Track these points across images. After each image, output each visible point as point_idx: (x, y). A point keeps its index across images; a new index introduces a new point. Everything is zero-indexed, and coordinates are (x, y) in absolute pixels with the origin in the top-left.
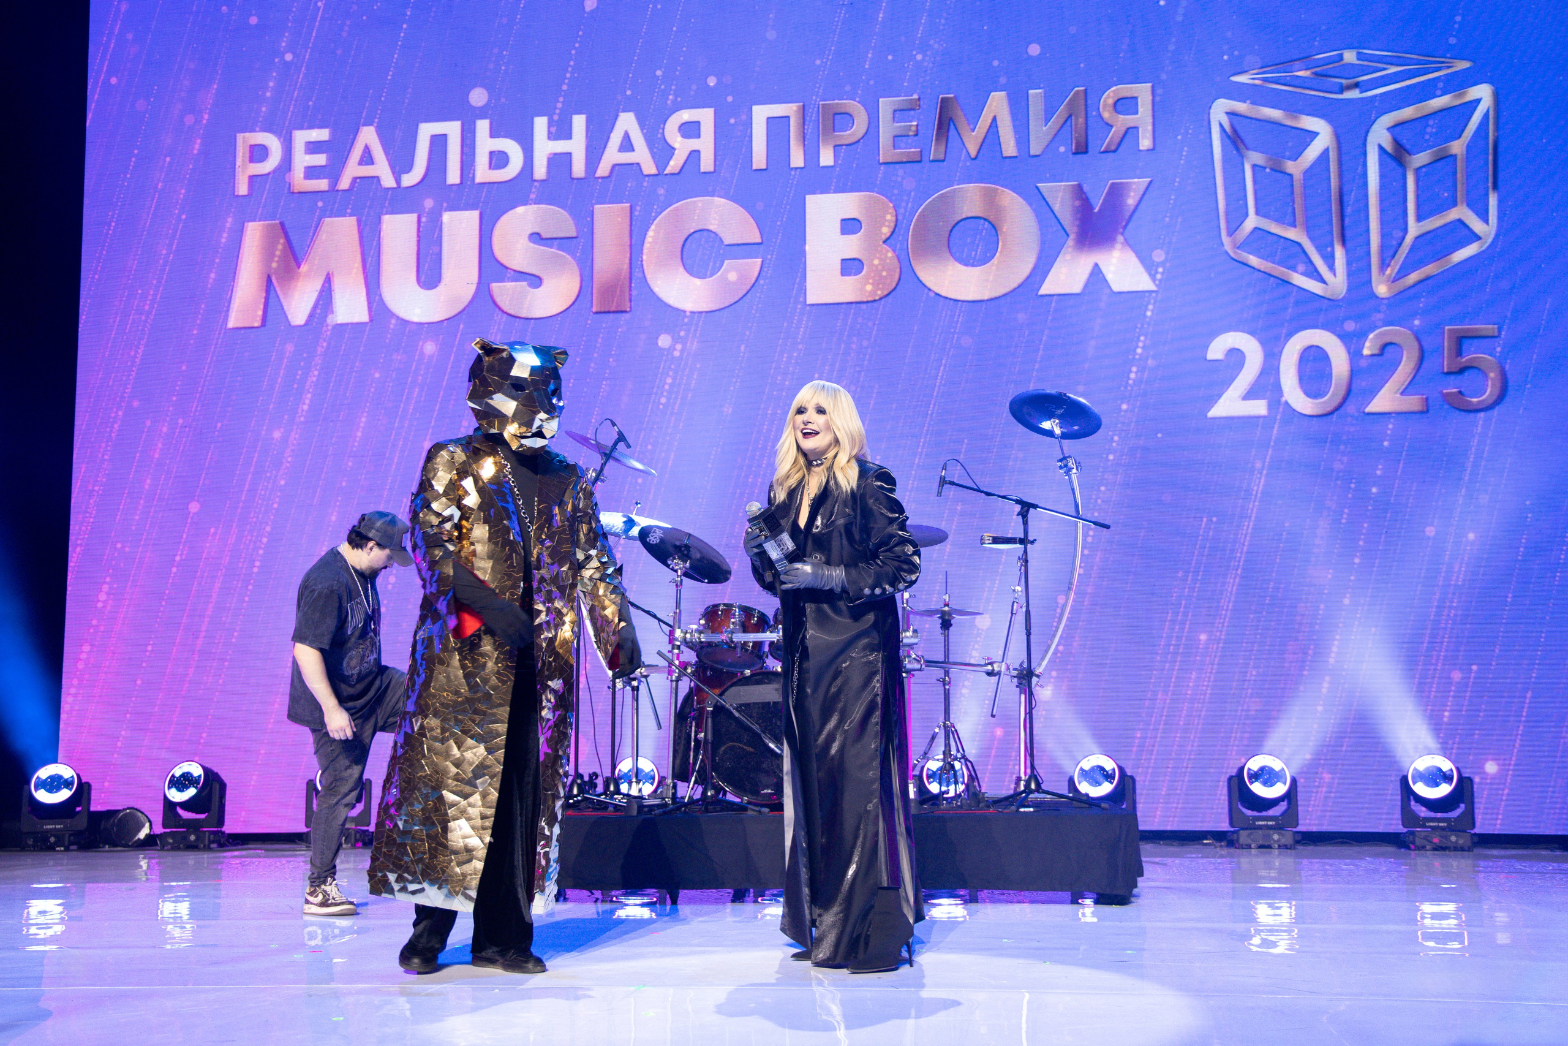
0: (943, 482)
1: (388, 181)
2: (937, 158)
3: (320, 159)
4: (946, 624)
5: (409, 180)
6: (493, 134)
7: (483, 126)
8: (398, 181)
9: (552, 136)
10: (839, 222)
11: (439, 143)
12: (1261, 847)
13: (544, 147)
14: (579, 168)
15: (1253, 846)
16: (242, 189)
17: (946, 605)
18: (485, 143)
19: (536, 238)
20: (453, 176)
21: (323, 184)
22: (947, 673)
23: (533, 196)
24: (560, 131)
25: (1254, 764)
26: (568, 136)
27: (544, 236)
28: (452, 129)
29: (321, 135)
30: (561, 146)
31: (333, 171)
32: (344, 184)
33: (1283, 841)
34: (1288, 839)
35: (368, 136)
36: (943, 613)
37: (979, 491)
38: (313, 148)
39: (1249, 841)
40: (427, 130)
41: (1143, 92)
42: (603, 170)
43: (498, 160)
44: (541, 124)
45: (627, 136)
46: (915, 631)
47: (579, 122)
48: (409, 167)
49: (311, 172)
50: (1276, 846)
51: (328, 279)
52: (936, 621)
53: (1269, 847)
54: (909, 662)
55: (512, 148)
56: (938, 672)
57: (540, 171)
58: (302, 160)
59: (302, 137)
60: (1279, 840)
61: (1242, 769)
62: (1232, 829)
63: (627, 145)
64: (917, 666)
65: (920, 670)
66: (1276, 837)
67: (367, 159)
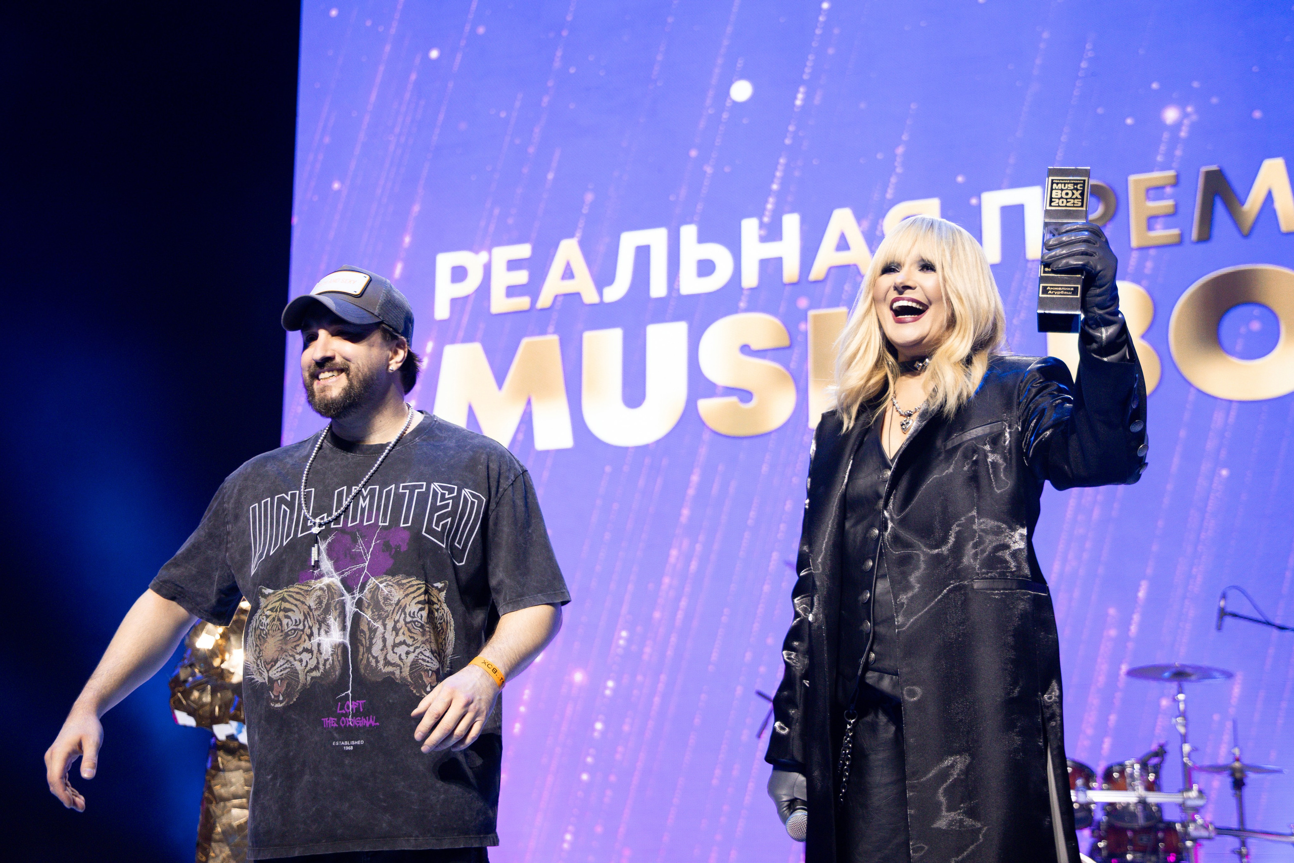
0: (1223, 613)
1: (590, 296)
2: (1201, 240)
3: (521, 277)
4: (1239, 784)
6: (700, 240)
7: (689, 233)
8: (601, 294)
9: (762, 240)
11: (643, 254)
13: (754, 250)
14: (791, 271)
16: (442, 313)
17: (1238, 760)
18: (692, 250)
19: (745, 349)
20: (658, 288)
21: (523, 303)
22: (1243, 844)
23: (742, 305)
24: (772, 233)
26: (779, 238)
27: (755, 346)
28: (657, 238)
30: (771, 250)
31: (532, 289)
32: (545, 301)
35: (570, 249)
36: (1233, 772)
37: (1268, 623)
38: (513, 265)
40: (629, 241)
42: (818, 271)
43: (706, 268)
45: (843, 237)
46: (1200, 791)
47: (791, 223)
48: (611, 281)
49: (512, 291)
51: (529, 402)
52: (1228, 781)
54: (1196, 829)
55: (718, 253)
56: (1232, 842)
57: (750, 278)
58: (502, 279)
59: (503, 254)
63: (843, 245)
64: (1204, 833)
65: (1209, 839)
67: (568, 274)
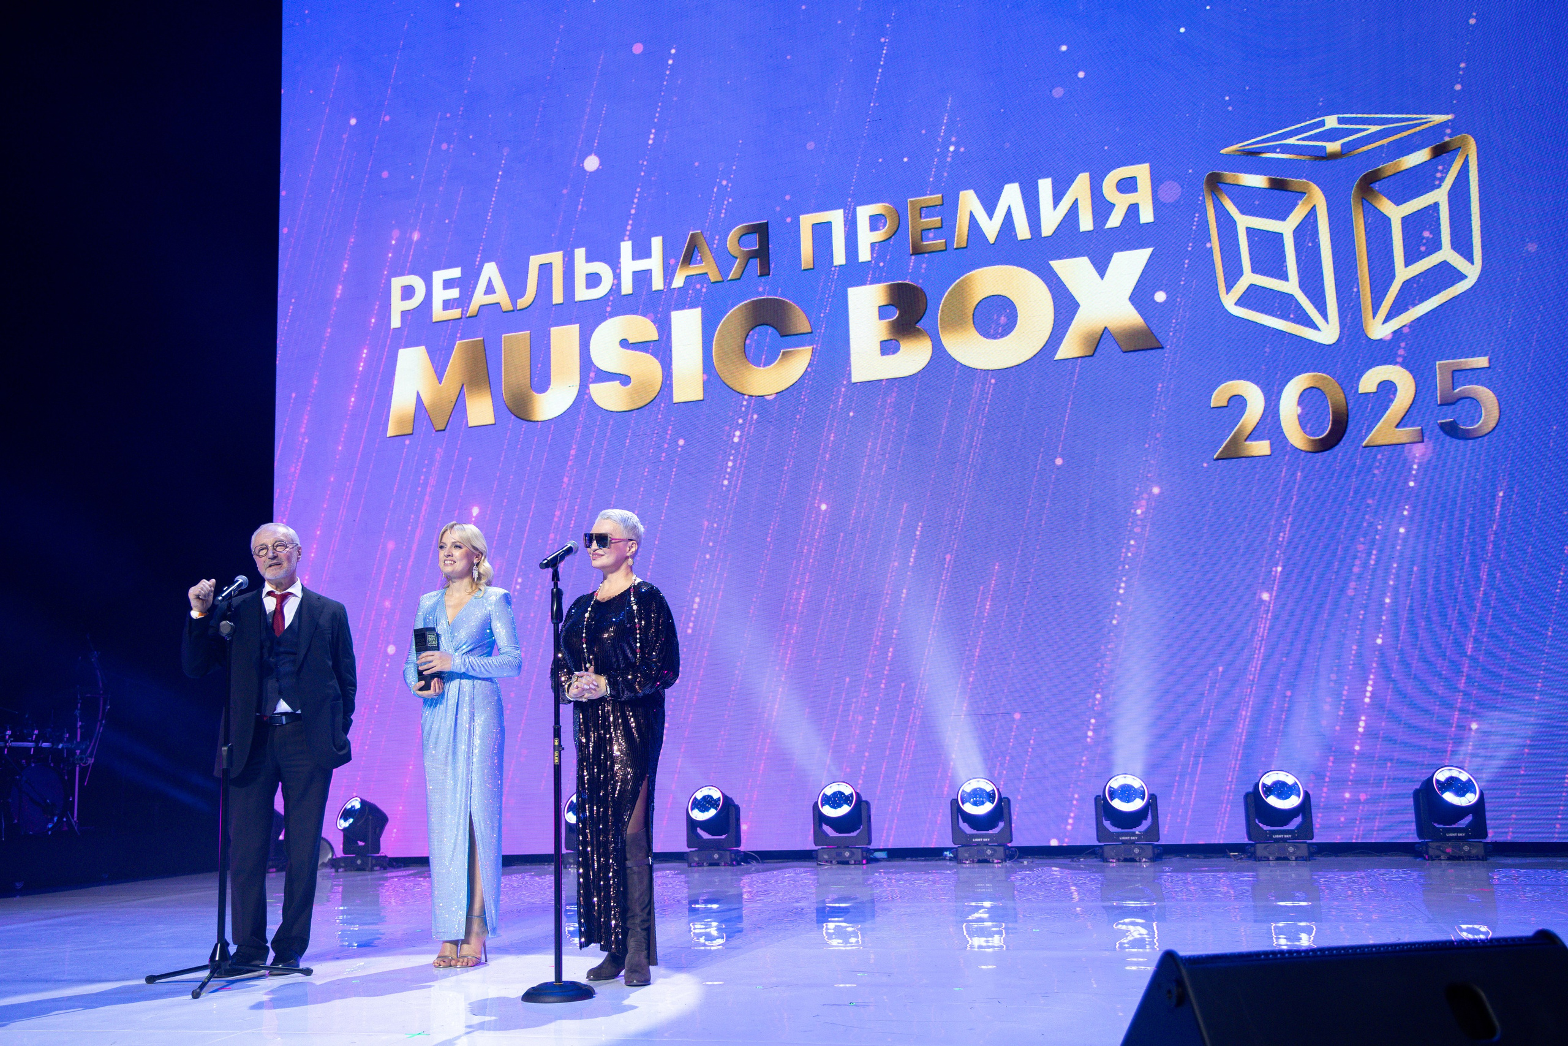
1: (506, 305)
2: (959, 247)
3: (454, 293)
5: (523, 303)
6: (589, 259)
7: (580, 253)
8: (514, 304)
9: (635, 257)
10: (877, 308)
11: (546, 270)
12: (1278, 859)
13: (629, 265)
14: (658, 284)
15: (1271, 858)
16: (396, 322)
18: (583, 267)
19: (624, 343)
20: (558, 297)
21: (456, 313)
23: (621, 309)
24: (642, 251)
25: (1268, 779)
26: (648, 255)
27: (631, 341)
28: (556, 258)
29: (455, 273)
30: (642, 265)
31: (463, 301)
32: (472, 311)
33: (1298, 853)
34: (1304, 851)
35: (490, 271)
38: (448, 284)
39: (1266, 853)
40: (535, 261)
41: (1142, 172)
42: (677, 283)
43: (593, 280)
44: (626, 248)
47: (657, 243)
48: (522, 294)
49: (447, 305)
50: (1294, 858)
51: (462, 389)
53: (1286, 859)
55: (602, 269)
57: (627, 288)
58: (440, 295)
59: (439, 276)
60: (1294, 853)
61: (1257, 785)
62: (1250, 842)
66: (1291, 849)
67: (490, 289)
